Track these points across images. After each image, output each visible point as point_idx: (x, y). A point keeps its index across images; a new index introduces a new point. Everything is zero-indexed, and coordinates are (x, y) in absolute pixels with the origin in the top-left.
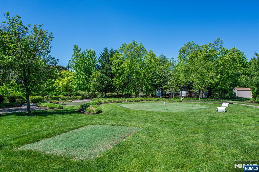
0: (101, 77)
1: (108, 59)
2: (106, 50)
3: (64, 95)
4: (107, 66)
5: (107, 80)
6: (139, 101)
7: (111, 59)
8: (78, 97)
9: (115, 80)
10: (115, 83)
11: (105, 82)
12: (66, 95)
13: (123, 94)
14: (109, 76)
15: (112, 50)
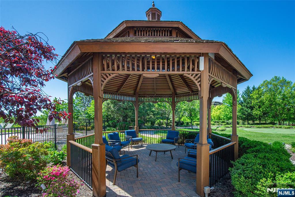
0: (242, 109)
1: (249, 95)
2: (248, 88)
3: (214, 122)
4: (248, 100)
5: (247, 112)
6: (268, 128)
7: (251, 95)
8: (223, 123)
9: (255, 111)
10: (255, 113)
11: (246, 113)
12: (215, 122)
13: (266, 122)
14: (250, 108)
15: (254, 87)
